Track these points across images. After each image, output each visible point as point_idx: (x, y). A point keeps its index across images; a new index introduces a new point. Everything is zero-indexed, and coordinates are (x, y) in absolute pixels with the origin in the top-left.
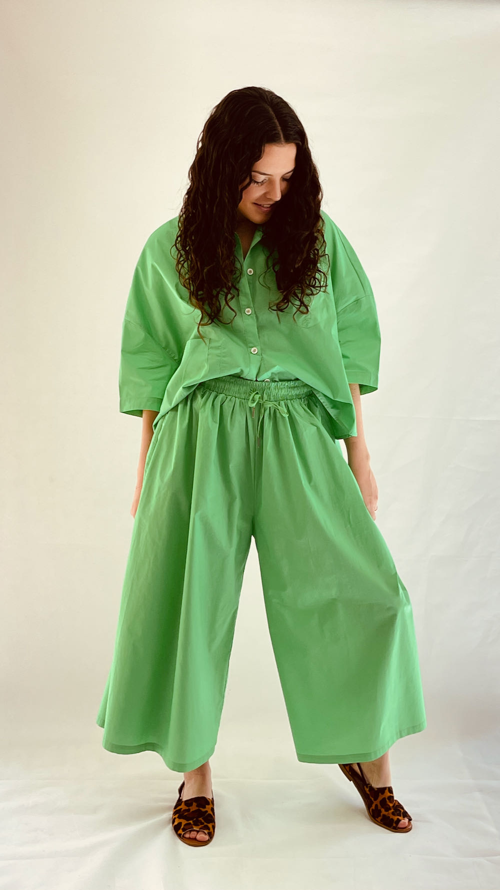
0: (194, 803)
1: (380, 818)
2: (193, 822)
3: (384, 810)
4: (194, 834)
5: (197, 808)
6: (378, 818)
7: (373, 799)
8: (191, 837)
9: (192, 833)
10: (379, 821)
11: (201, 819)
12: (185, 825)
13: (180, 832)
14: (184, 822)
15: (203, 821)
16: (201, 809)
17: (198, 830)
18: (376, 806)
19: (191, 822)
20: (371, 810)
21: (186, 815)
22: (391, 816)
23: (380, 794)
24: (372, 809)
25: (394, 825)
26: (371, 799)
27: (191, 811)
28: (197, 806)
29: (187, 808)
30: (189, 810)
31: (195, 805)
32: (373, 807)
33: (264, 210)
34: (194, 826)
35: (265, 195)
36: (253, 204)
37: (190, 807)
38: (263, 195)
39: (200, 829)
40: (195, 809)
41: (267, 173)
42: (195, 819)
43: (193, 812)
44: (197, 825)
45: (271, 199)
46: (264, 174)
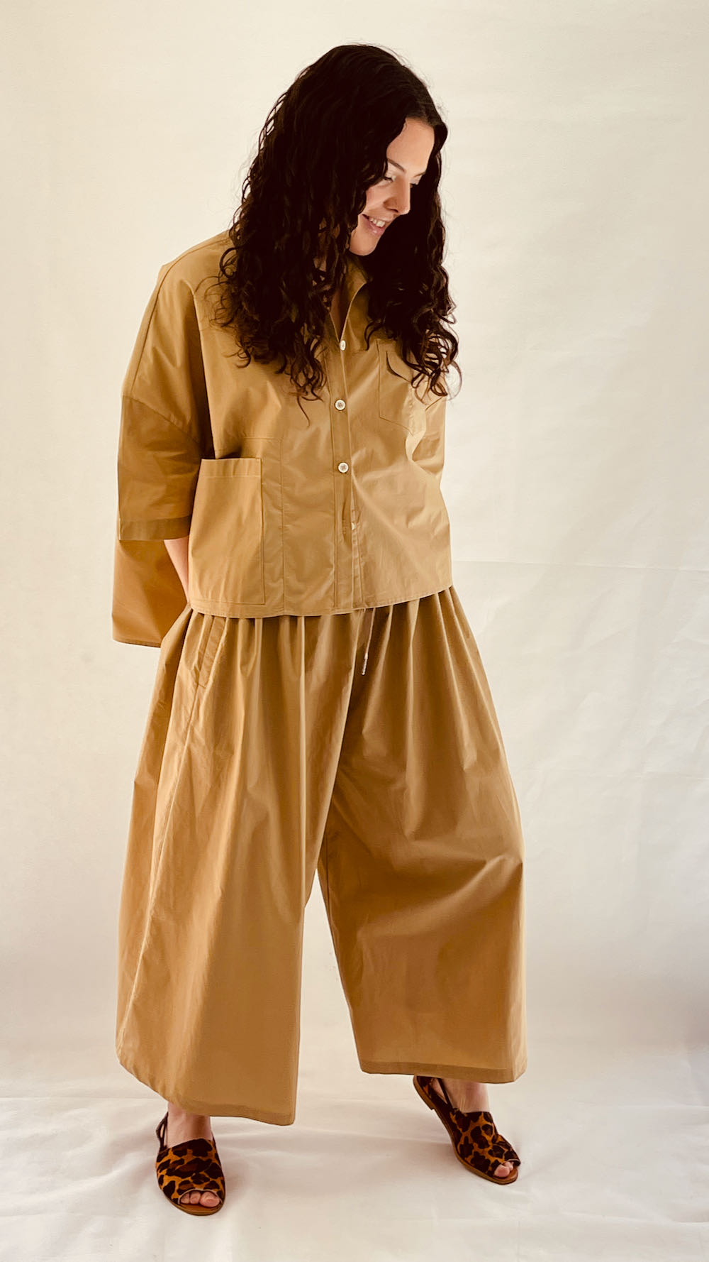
0: (188, 1150)
1: (470, 1158)
2: (192, 1179)
3: (477, 1145)
4: (197, 1197)
5: (195, 1157)
6: (467, 1157)
8: (192, 1202)
9: (194, 1195)
11: (202, 1173)
12: (180, 1185)
13: (175, 1195)
14: (178, 1180)
15: (207, 1176)
16: (200, 1158)
17: (202, 1190)
19: (189, 1179)
20: (458, 1147)
21: (178, 1170)
22: (487, 1156)
25: (490, 1169)
26: (459, 1131)
27: (186, 1162)
28: (193, 1154)
29: (179, 1158)
30: (182, 1161)
31: (190, 1151)
33: (375, 232)
34: (195, 1185)
35: (386, 203)
36: (364, 218)
37: (183, 1157)
38: (382, 203)
39: (205, 1188)
40: (191, 1159)
41: (400, 164)
42: (194, 1174)
43: (188, 1163)
44: (199, 1183)
45: (396, 211)
46: (396, 165)
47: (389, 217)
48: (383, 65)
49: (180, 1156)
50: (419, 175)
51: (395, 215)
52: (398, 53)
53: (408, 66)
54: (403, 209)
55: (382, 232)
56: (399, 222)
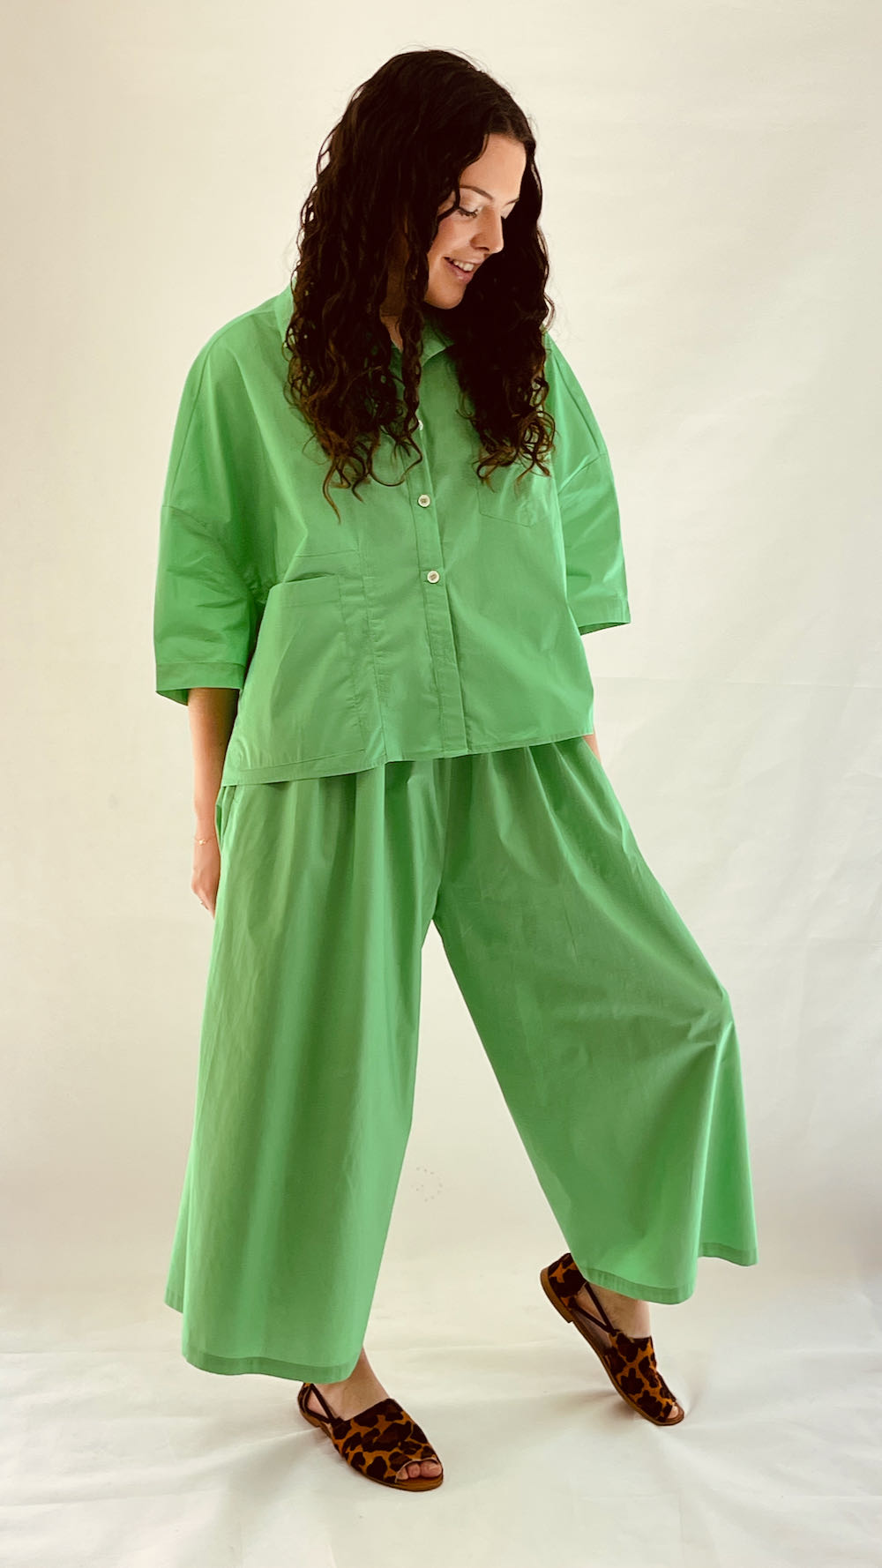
0: (379, 1416)
1: (637, 1397)
2: (401, 1448)
4: (416, 1469)
5: (391, 1423)
6: (634, 1394)
7: (624, 1358)
8: (412, 1476)
9: (411, 1468)
10: (636, 1400)
11: (408, 1439)
12: (391, 1458)
13: (389, 1473)
14: (386, 1455)
15: (416, 1442)
16: (398, 1422)
17: (419, 1460)
18: (632, 1371)
19: (396, 1450)
20: (619, 1380)
21: (376, 1442)
22: (659, 1398)
23: (639, 1349)
24: (623, 1377)
25: (662, 1414)
26: (620, 1358)
27: (381, 1432)
28: (387, 1420)
29: (371, 1429)
30: (376, 1432)
31: (381, 1418)
32: (626, 1372)
33: (461, 278)
34: (410, 1457)
35: (473, 241)
36: (445, 262)
37: (375, 1427)
38: (468, 242)
39: (422, 1458)
40: (387, 1426)
41: (487, 192)
42: (399, 1444)
43: (385, 1432)
44: (413, 1453)
45: (486, 249)
46: (483, 193)
47: (478, 258)
48: (453, 73)
49: (371, 1427)
50: (512, 202)
51: (485, 255)
52: (471, 55)
53: (485, 70)
54: (496, 245)
55: (469, 277)
56: (492, 262)
